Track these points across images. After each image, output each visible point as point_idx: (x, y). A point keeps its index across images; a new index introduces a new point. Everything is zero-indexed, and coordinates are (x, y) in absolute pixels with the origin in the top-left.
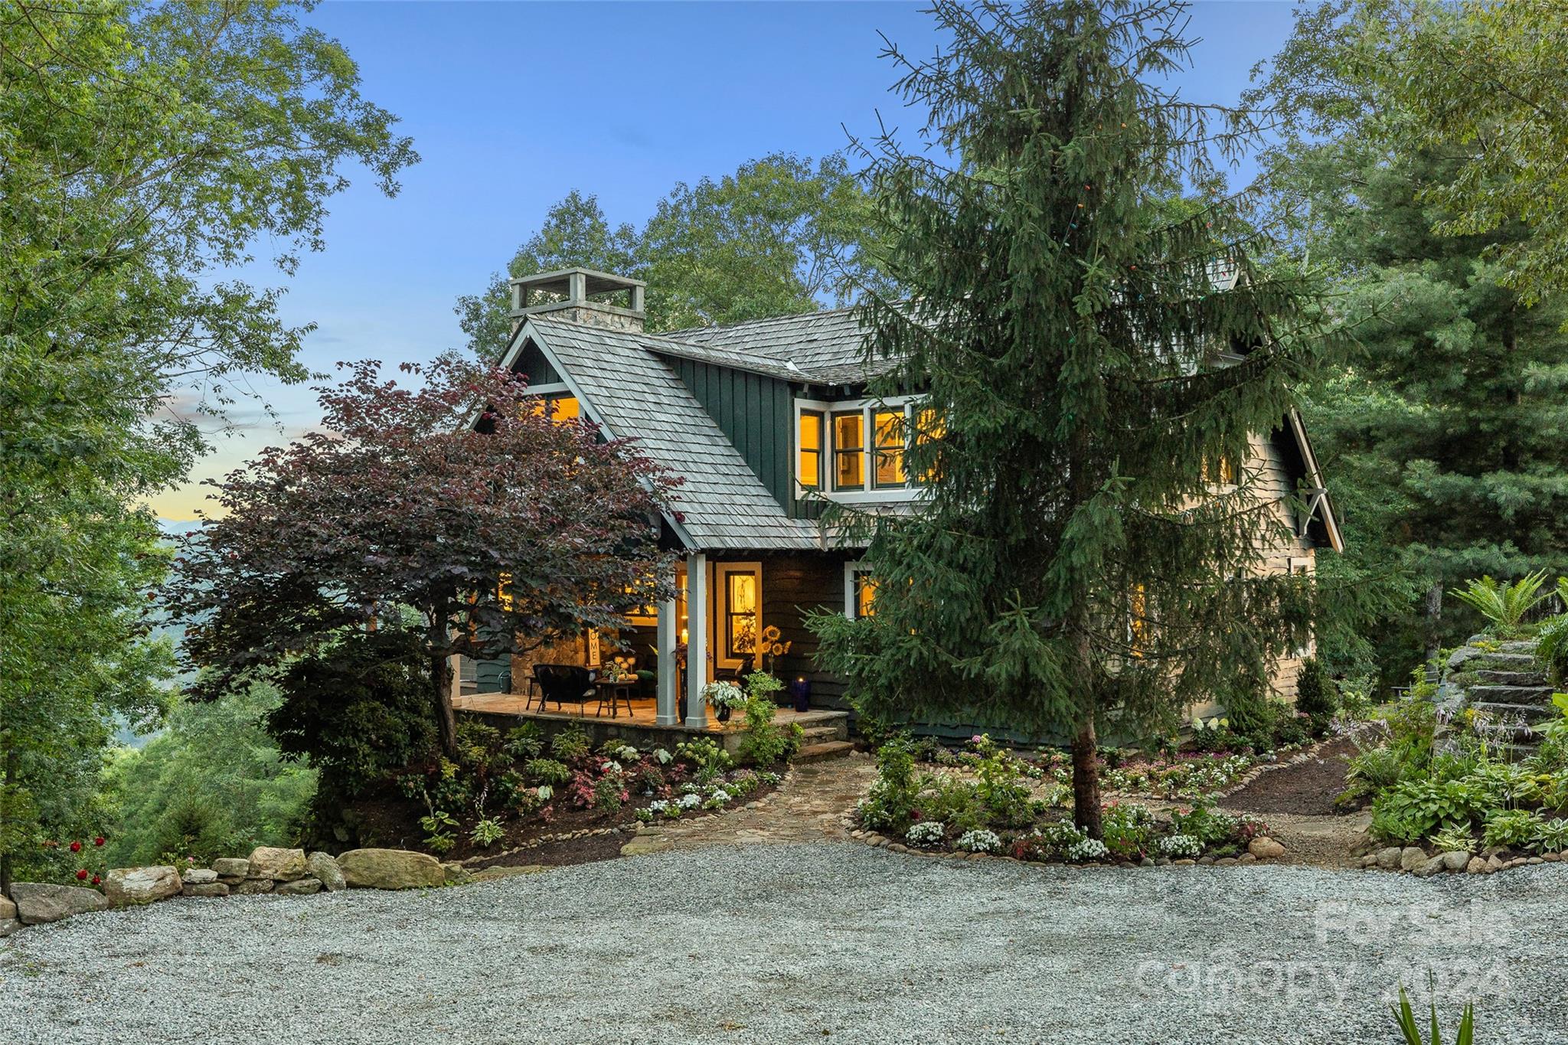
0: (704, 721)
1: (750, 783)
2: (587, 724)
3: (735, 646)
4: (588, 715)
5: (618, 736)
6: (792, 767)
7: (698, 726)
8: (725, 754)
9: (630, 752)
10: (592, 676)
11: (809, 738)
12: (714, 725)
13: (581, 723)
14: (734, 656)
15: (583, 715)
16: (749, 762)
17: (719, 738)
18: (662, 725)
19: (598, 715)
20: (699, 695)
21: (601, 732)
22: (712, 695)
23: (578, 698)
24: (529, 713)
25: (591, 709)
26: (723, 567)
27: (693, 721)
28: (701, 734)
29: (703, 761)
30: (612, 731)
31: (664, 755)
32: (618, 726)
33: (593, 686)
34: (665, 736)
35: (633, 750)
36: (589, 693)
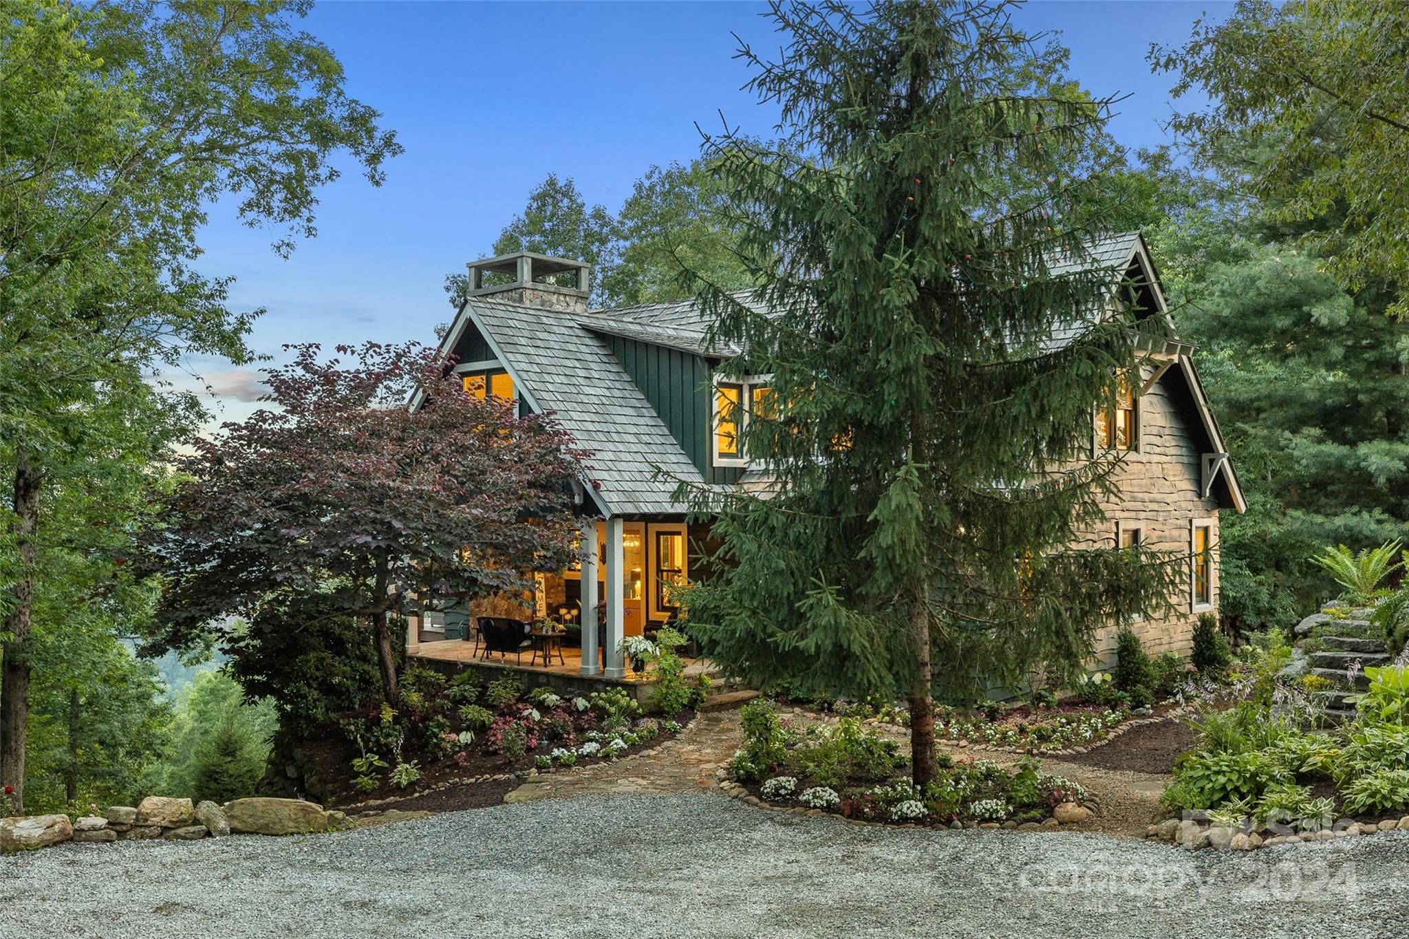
0: (621, 672)
1: (650, 732)
2: (522, 672)
3: (666, 600)
4: (525, 664)
5: (548, 684)
6: (699, 715)
7: (616, 676)
8: (634, 703)
9: (552, 698)
10: (527, 629)
11: (719, 688)
12: (630, 676)
13: (516, 672)
14: (665, 609)
15: (519, 663)
16: (657, 712)
17: (631, 689)
18: (584, 674)
19: (532, 664)
20: (617, 648)
21: (534, 679)
22: (627, 648)
23: (515, 649)
24: (475, 661)
25: (527, 657)
26: (654, 528)
27: (612, 672)
28: (614, 684)
29: (613, 710)
30: (542, 680)
31: (581, 703)
32: (547, 675)
33: (529, 637)
34: (586, 685)
35: (554, 697)
36: (525, 644)
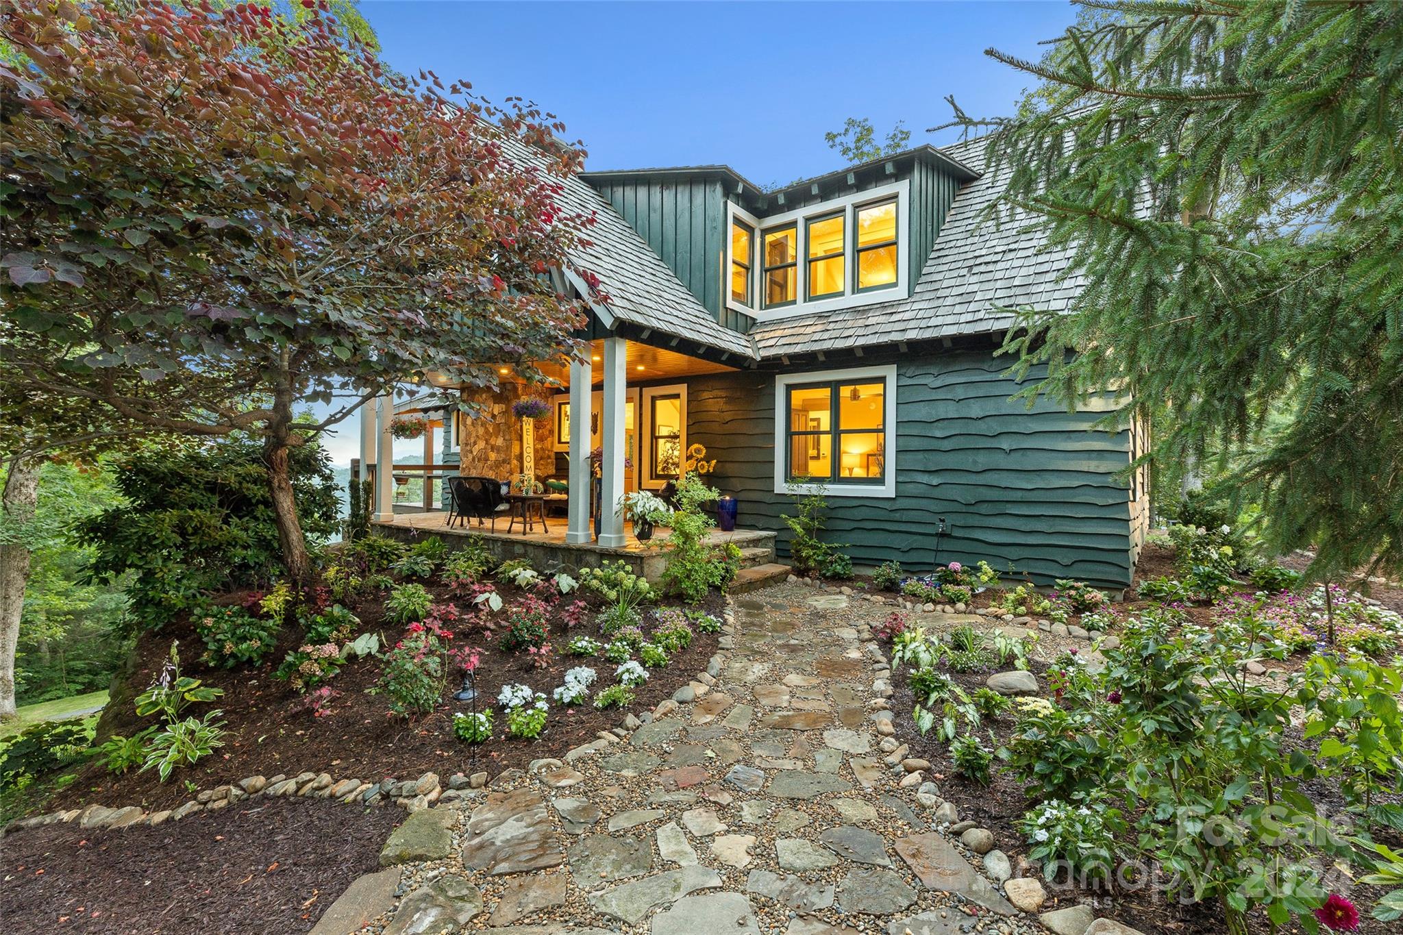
0: (621, 539)
1: (680, 637)
2: (495, 540)
3: (659, 468)
4: (500, 531)
5: (524, 555)
6: (729, 599)
7: (613, 545)
8: (643, 584)
9: (526, 575)
10: (504, 490)
11: (754, 560)
12: (633, 545)
13: (486, 540)
14: (658, 477)
15: (493, 531)
16: (674, 596)
17: (637, 561)
18: (572, 543)
19: (509, 531)
20: (616, 507)
21: (510, 549)
22: (630, 508)
23: (493, 514)
24: (447, 529)
25: (502, 524)
26: (649, 392)
27: (608, 540)
28: (614, 556)
29: (613, 595)
30: (518, 549)
31: (565, 582)
32: (525, 544)
33: (507, 499)
34: (573, 557)
35: (529, 573)
36: (501, 507)
